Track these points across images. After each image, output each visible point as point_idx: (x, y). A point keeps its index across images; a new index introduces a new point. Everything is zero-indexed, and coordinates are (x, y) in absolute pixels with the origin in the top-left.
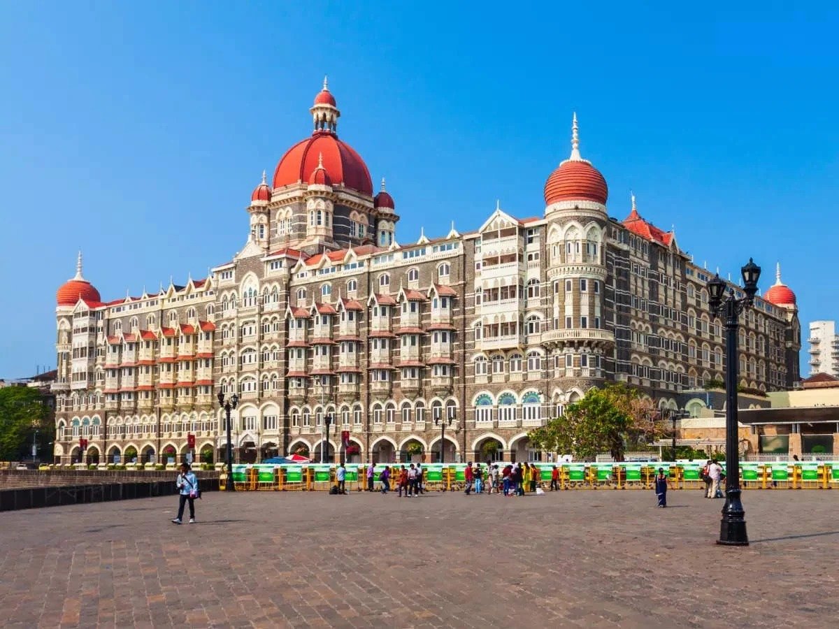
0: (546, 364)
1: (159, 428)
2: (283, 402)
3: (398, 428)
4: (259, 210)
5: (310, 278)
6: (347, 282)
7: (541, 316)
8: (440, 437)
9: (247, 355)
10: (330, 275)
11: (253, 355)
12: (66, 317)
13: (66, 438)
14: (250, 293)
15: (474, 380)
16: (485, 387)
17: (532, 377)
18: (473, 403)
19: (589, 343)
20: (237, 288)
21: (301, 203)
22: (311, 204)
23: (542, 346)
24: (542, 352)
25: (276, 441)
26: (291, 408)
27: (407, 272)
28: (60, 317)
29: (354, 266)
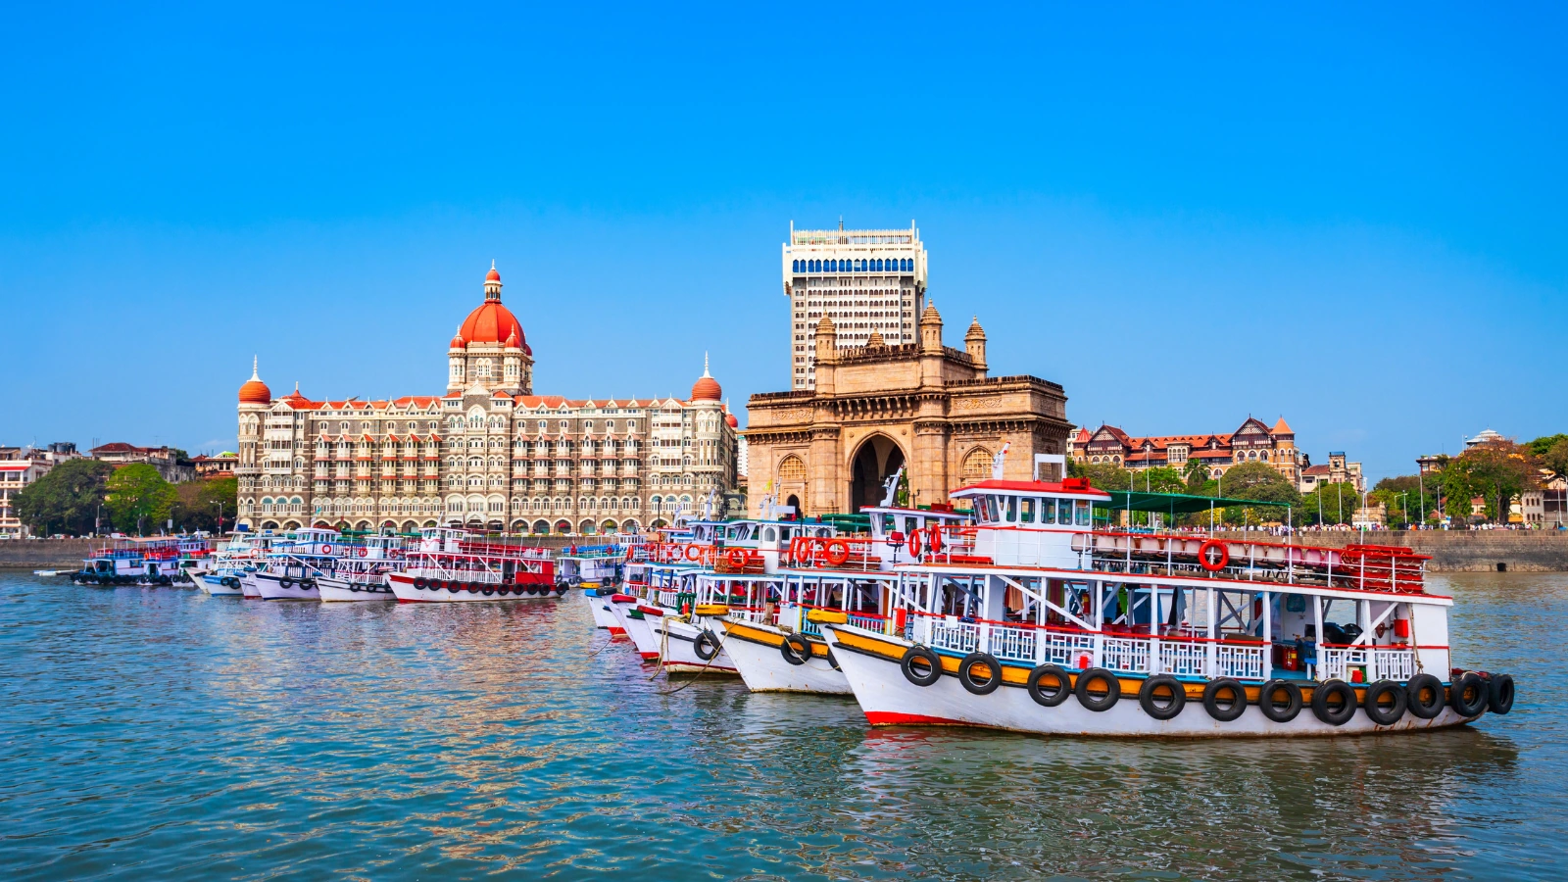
0: (695, 482)
1: (377, 508)
2: (508, 494)
3: (599, 513)
4: (460, 356)
5: (529, 415)
6: (560, 422)
7: (692, 457)
8: (657, 519)
9: (473, 461)
10: (545, 415)
11: (479, 461)
12: (255, 412)
13: (255, 514)
14: (477, 419)
15: (650, 488)
16: (658, 492)
17: (686, 488)
18: (650, 500)
19: (711, 473)
20: (465, 415)
21: (501, 358)
22: (507, 361)
23: (693, 473)
24: (692, 476)
25: (503, 520)
26: (513, 498)
27: (606, 422)
28: (240, 413)
29: (565, 412)
